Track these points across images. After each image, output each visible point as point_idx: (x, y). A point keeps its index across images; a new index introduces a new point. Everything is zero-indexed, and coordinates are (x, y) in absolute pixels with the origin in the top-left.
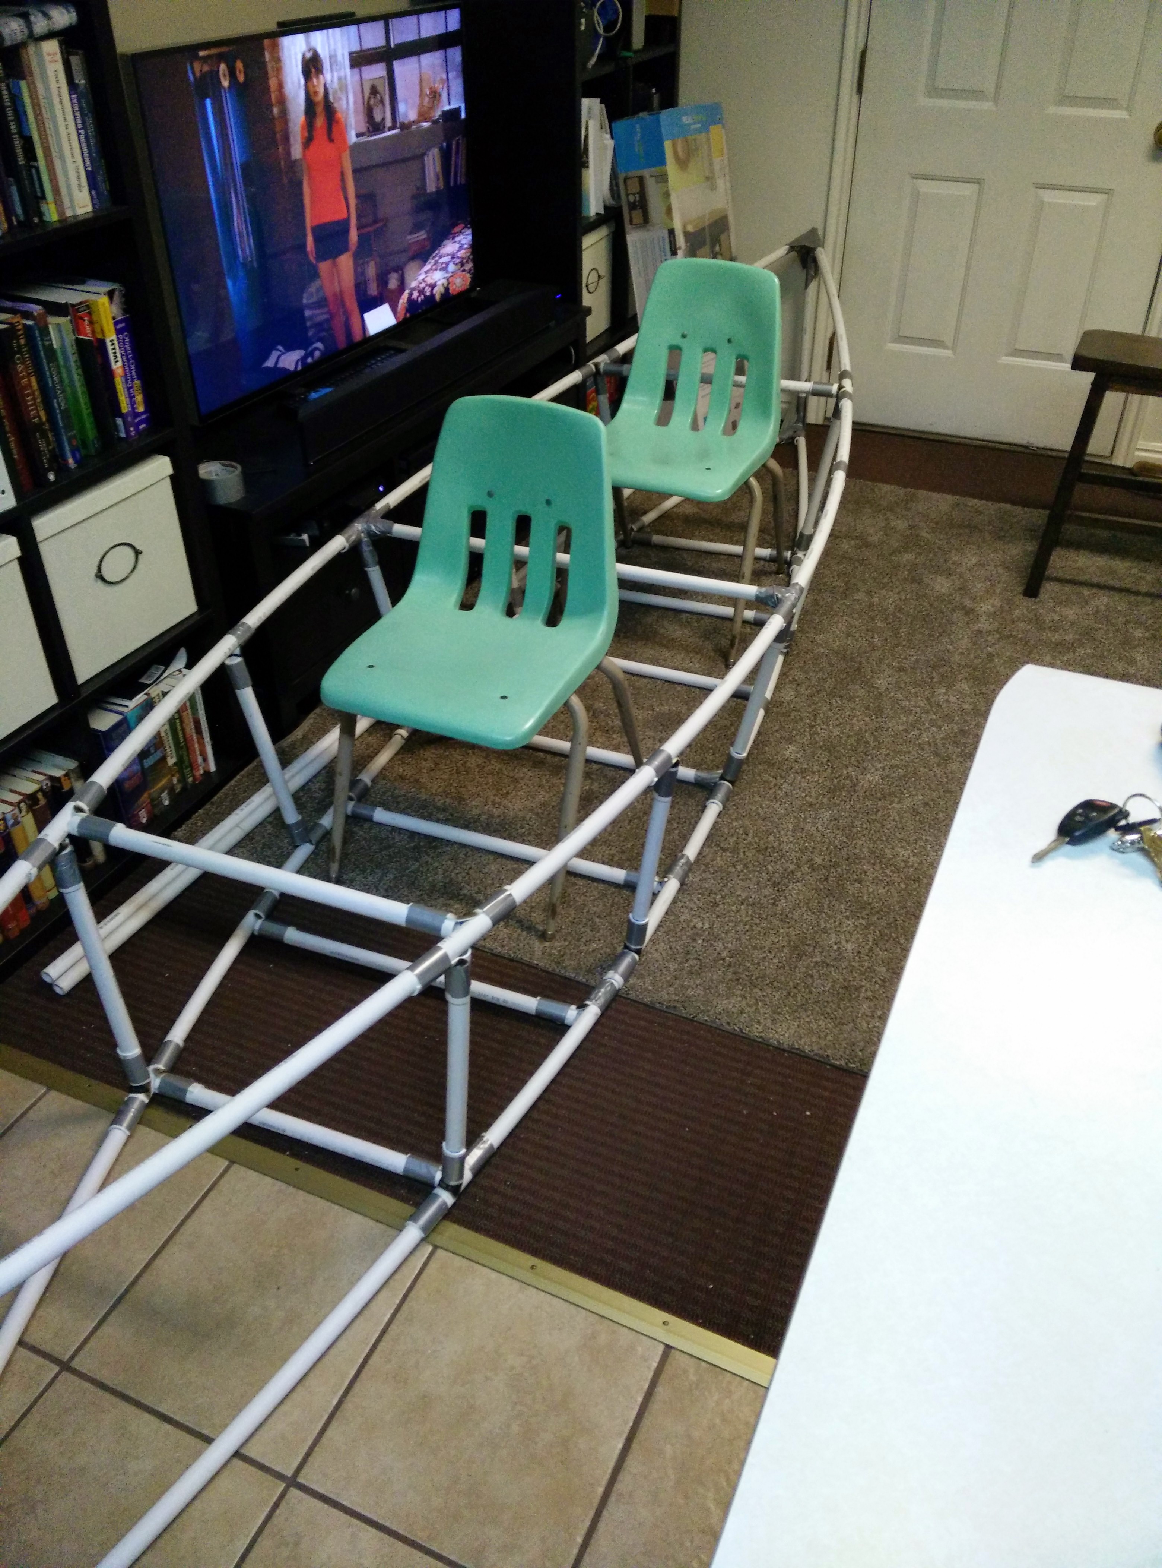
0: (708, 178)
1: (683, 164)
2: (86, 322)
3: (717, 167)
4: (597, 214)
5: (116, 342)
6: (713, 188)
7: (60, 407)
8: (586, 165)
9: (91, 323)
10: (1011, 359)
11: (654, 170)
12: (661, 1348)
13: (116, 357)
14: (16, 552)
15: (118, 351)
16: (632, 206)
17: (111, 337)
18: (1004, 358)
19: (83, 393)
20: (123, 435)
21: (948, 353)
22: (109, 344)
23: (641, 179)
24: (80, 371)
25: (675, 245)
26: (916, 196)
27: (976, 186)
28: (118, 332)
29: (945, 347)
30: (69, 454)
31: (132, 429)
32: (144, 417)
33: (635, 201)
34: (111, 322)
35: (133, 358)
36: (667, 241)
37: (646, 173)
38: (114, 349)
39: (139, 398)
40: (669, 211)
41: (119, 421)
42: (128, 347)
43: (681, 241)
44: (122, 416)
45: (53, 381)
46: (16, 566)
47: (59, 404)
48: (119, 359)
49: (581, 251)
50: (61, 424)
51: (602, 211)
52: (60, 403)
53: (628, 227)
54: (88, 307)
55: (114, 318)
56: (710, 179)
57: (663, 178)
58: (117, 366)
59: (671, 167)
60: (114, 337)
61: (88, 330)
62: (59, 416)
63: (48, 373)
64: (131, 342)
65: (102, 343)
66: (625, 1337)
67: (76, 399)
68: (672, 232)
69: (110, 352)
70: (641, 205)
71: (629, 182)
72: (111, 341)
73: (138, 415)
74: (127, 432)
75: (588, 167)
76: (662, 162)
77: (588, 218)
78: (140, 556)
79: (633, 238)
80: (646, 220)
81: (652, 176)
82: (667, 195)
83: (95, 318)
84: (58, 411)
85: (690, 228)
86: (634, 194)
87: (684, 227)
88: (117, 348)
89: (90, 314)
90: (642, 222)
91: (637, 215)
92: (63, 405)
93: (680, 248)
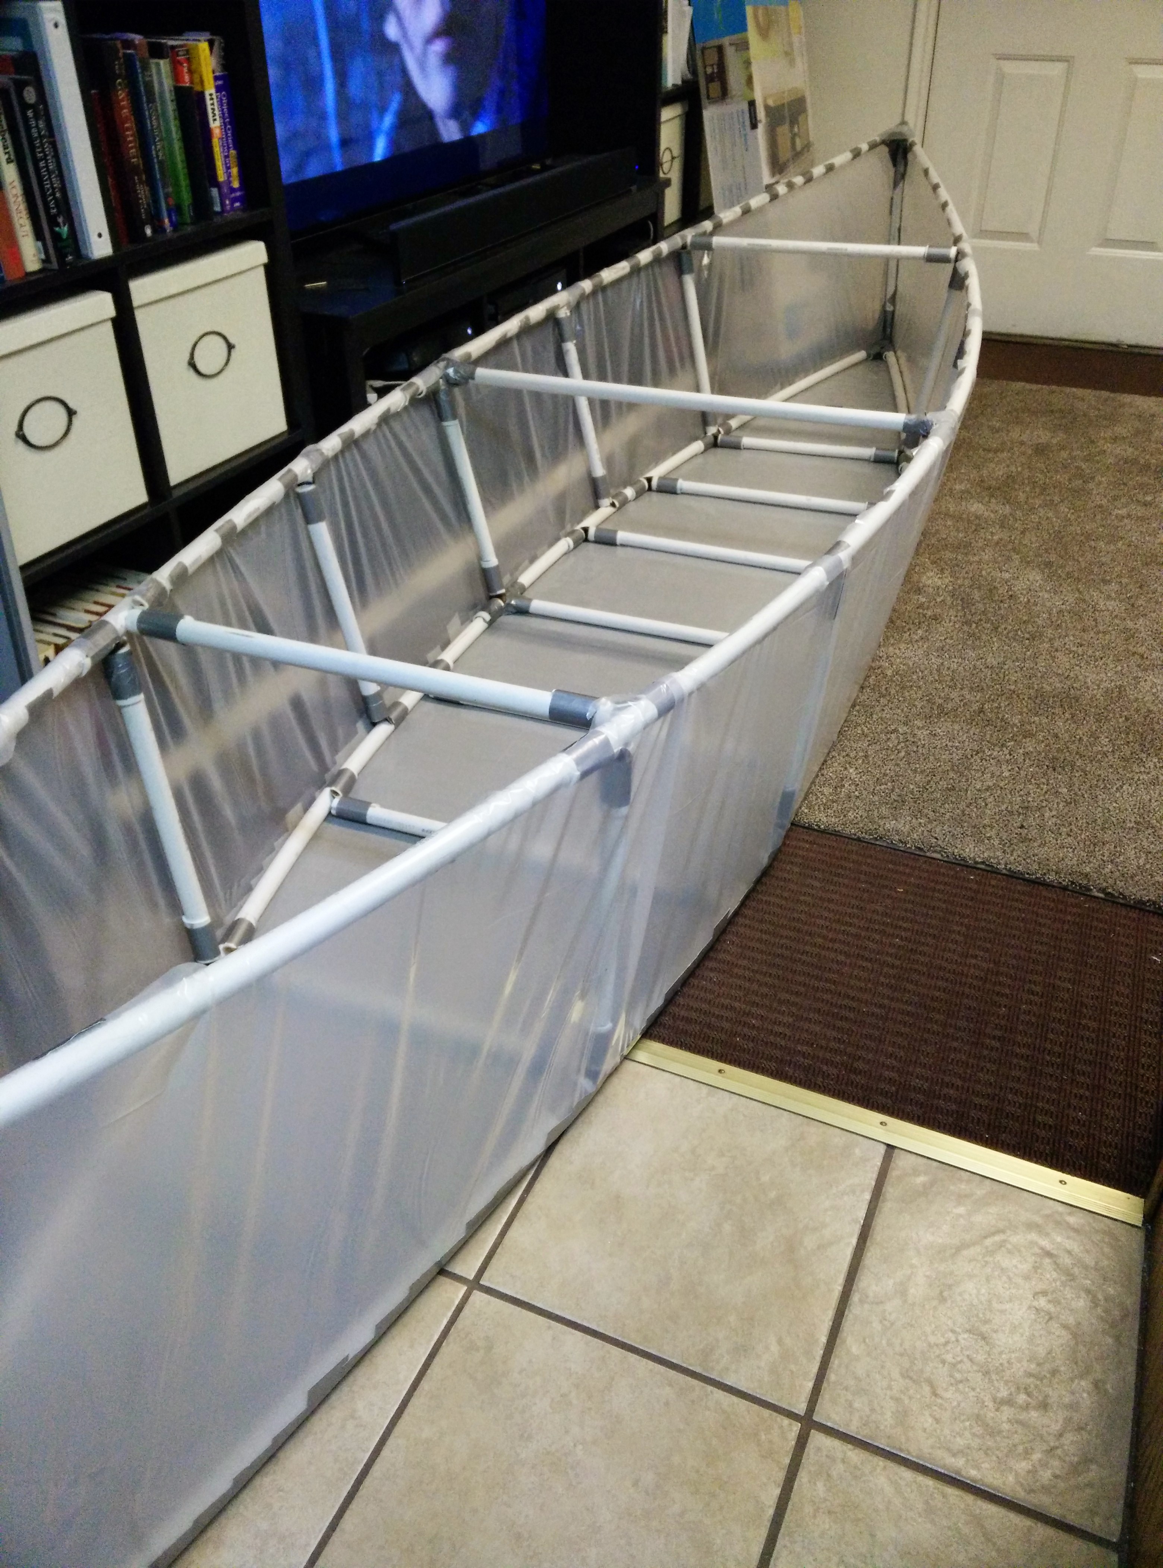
0: (787, 54)
1: (764, 33)
2: (185, 70)
3: (796, 45)
4: (673, 85)
5: (214, 96)
6: (792, 63)
7: (158, 156)
8: (663, 30)
9: (190, 72)
10: (1102, 249)
11: (735, 37)
12: (882, 1149)
13: (214, 115)
14: (111, 312)
15: (216, 107)
16: (710, 79)
17: (210, 90)
18: (1094, 249)
19: (180, 148)
20: (218, 208)
21: (1034, 247)
22: (208, 97)
23: (720, 49)
24: (177, 122)
25: (755, 117)
26: (1001, 78)
27: (1064, 65)
28: (218, 89)
29: (1032, 241)
30: (165, 214)
31: (227, 202)
32: (238, 194)
33: (713, 73)
34: (211, 76)
35: (230, 123)
36: (747, 115)
37: (726, 41)
38: (213, 104)
39: (235, 171)
40: (750, 80)
41: (215, 192)
42: (225, 107)
43: (761, 114)
44: (217, 184)
45: (152, 126)
46: (109, 328)
47: (157, 152)
48: (217, 117)
49: (660, 124)
50: (158, 176)
51: (679, 82)
52: (158, 150)
53: (704, 101)
54: (188, 52)
55: (214, 72)
56: (788, 54)
57: (744, 46)
58: (215, 125)
59: (752, 34)
60: (213, 91)
61: (187, 78)
62: (157, 167)
63: (147, 113)
64: (228, 104)
65: (201, 95)
66: (839, 1139)
67: (172, 154)
68: (752, 104)
69: (209, 108)
70: (720, 75)
71: (707, 52)
72: (211, 95)
73: (233, 190)
74: (223, 204)
75: (666, 32)
76: (743, 28)
77: (666, 88)
78: (232, 350)
79: (710, 115)
80: (724, 94)
81: (731, 44)
82: (748, 63)
83: (193, 67)
84: (155, 160)
85: (771, 103)
86: (712, 65)
87: (765, 100)
88: (216, 104)
89: (189, 60)
90: (720, 95)
91: (715, 87)
92: (160, 154)
93: (760, 121)
